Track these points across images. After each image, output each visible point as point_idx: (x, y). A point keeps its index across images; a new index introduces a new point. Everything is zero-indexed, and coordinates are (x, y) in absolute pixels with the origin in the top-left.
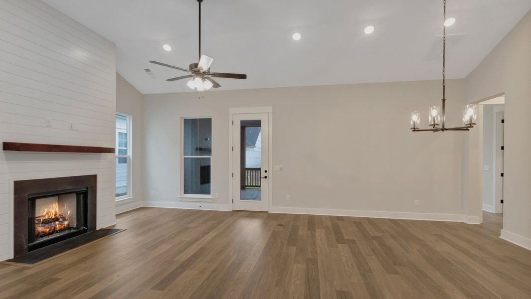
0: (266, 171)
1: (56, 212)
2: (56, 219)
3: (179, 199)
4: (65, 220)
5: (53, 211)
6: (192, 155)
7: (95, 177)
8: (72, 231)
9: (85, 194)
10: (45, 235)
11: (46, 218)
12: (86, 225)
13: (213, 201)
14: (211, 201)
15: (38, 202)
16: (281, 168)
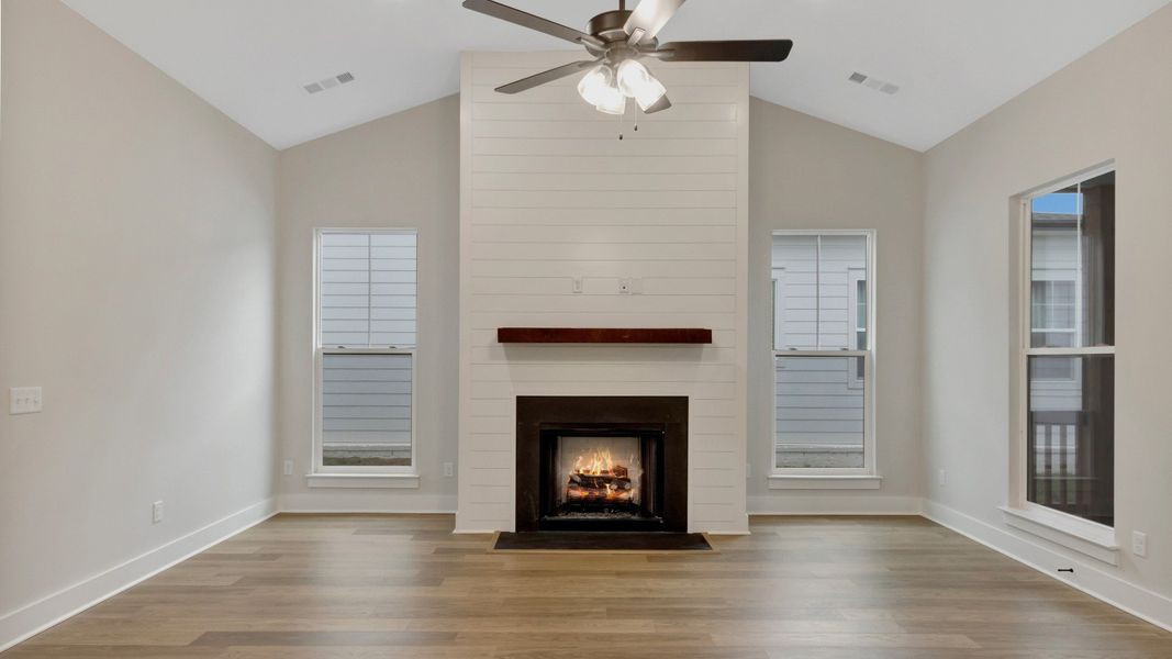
1: (605, 467)
2: (604, 480)
3: (1006, 519)
7: (683, 401)
8: (635, 517)
10: (576, 508)
13: (1119, 559)
14: (1112, 559)
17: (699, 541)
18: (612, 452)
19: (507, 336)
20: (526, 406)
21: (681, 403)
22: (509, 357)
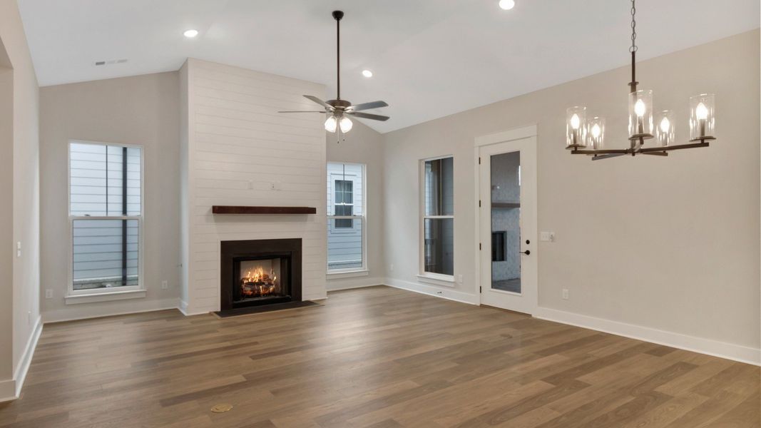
0: (528, 242)
1: (260, 277)
2: (260, 283)
3: (418, 280)
4: (270, 284)
5: (257, 275)
6: (439, 215)
7: (300, 240)
8: (277, 297)
9: (289, 258)
10: (249, 296)
11: (250, 281)
12: (290, 294)
13: (455, 286)
14: (452, 285)
15: (243, 264)
16: (552, 237)
17: (309, 303)
18: (263, 269)
19: (218, 210)
20: (225, 245)
21: (299, 241)
22: (216, 221)
